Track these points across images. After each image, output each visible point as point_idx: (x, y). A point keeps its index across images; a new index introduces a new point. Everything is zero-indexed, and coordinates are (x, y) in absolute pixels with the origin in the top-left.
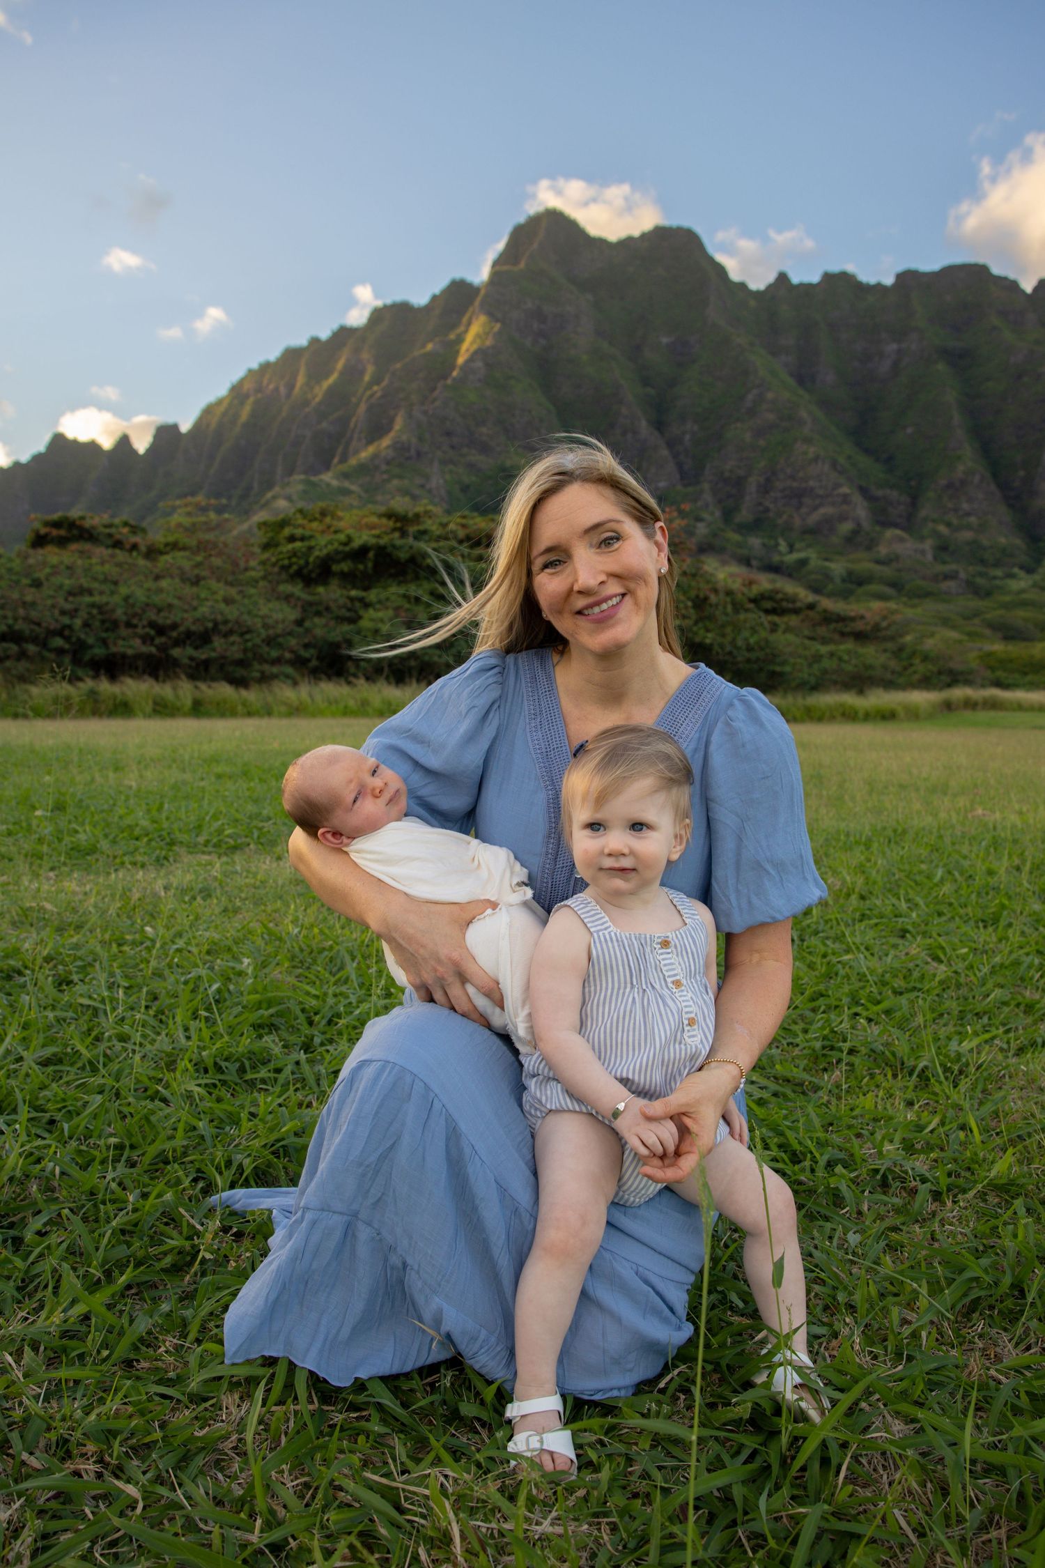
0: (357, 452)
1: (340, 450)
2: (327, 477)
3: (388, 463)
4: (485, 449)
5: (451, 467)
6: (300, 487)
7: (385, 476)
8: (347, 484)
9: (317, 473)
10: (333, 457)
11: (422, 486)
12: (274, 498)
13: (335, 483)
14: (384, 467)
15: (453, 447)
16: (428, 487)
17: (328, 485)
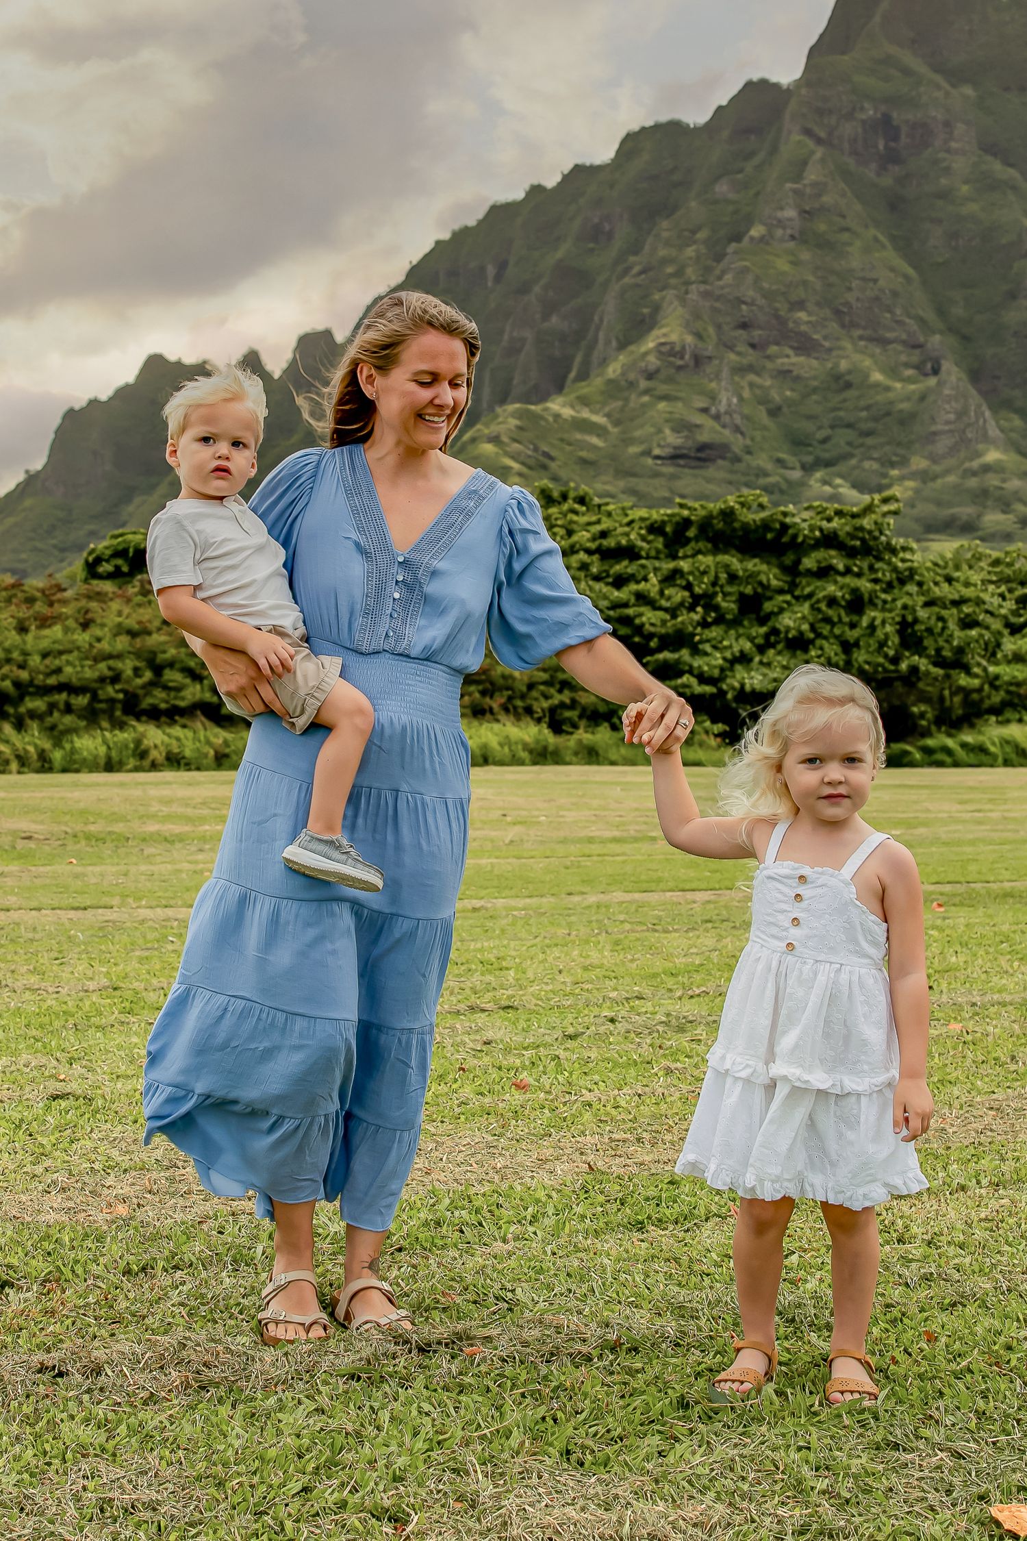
0: (604, 362)
1: (578, 359)
2: (559, 406)
3: (650, 376)
4: (805, 346)
5: (752, 377)
6: (513, 422)
7: (646, 399)
8: (586, 414)
9: (543, 398)
10: (569, 371)
11: (705, 410)
12: (473, 440)
13: (567, 412)
14: (643, 384)
15: (753, 346)
16: (713, 410)
17: (557, 416)
